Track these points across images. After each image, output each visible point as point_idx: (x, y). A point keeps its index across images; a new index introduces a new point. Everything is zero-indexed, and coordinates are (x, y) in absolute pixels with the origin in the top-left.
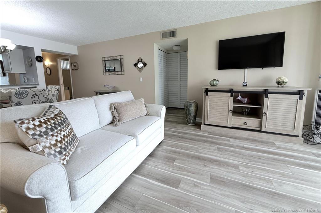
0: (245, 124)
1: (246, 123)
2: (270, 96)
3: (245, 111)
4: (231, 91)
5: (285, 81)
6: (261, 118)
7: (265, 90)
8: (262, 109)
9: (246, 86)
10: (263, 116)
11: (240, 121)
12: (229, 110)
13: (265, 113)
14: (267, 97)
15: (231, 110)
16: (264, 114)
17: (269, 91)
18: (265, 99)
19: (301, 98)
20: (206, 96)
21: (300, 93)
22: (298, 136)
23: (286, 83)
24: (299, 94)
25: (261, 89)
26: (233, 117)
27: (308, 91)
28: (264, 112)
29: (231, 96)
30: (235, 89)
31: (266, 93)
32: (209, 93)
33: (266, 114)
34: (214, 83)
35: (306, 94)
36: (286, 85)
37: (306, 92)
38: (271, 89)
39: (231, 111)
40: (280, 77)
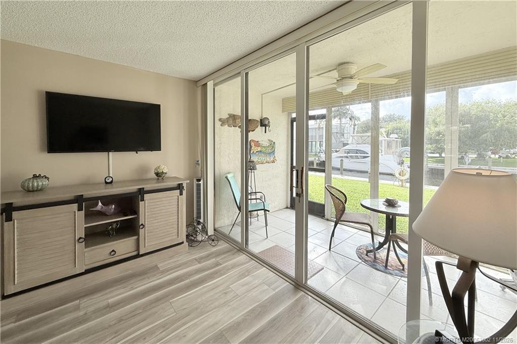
0: (112, 253)
1: (113, 251)
2: (146, 196)
3: (112, 228)
4: (79, 200)
5: (164, 172)
6: (137, 234)
7: (140, 190)
8: (137, 219)
9: (111, 182)
10: (140, 230)
11: (101, 252)
12: (76, 239)
13: (142, 225)
14: (143, 200)
15: (80, 238)
16: (141, 227)
17: (145, 190)
18: (140, 202)
19: (181, 194)
20: (6, 224)
21: (180, 187)
22: (183, 243)
23: (166, 173)
24: (179, 189)
25: (133, 188)
26: (87, 249)
27: (187, 183)
28: (140, 224)
29: (79, 210)
30: (88, 193)
31: (142, 192)
32: (15, 214)
33: (144, 226)
34: (35, 184)
35: (185, 188)
36: (167, 175)
37: (185, 185)
38: (147, 187)
39: (81, 240)
40: (159, 165)
